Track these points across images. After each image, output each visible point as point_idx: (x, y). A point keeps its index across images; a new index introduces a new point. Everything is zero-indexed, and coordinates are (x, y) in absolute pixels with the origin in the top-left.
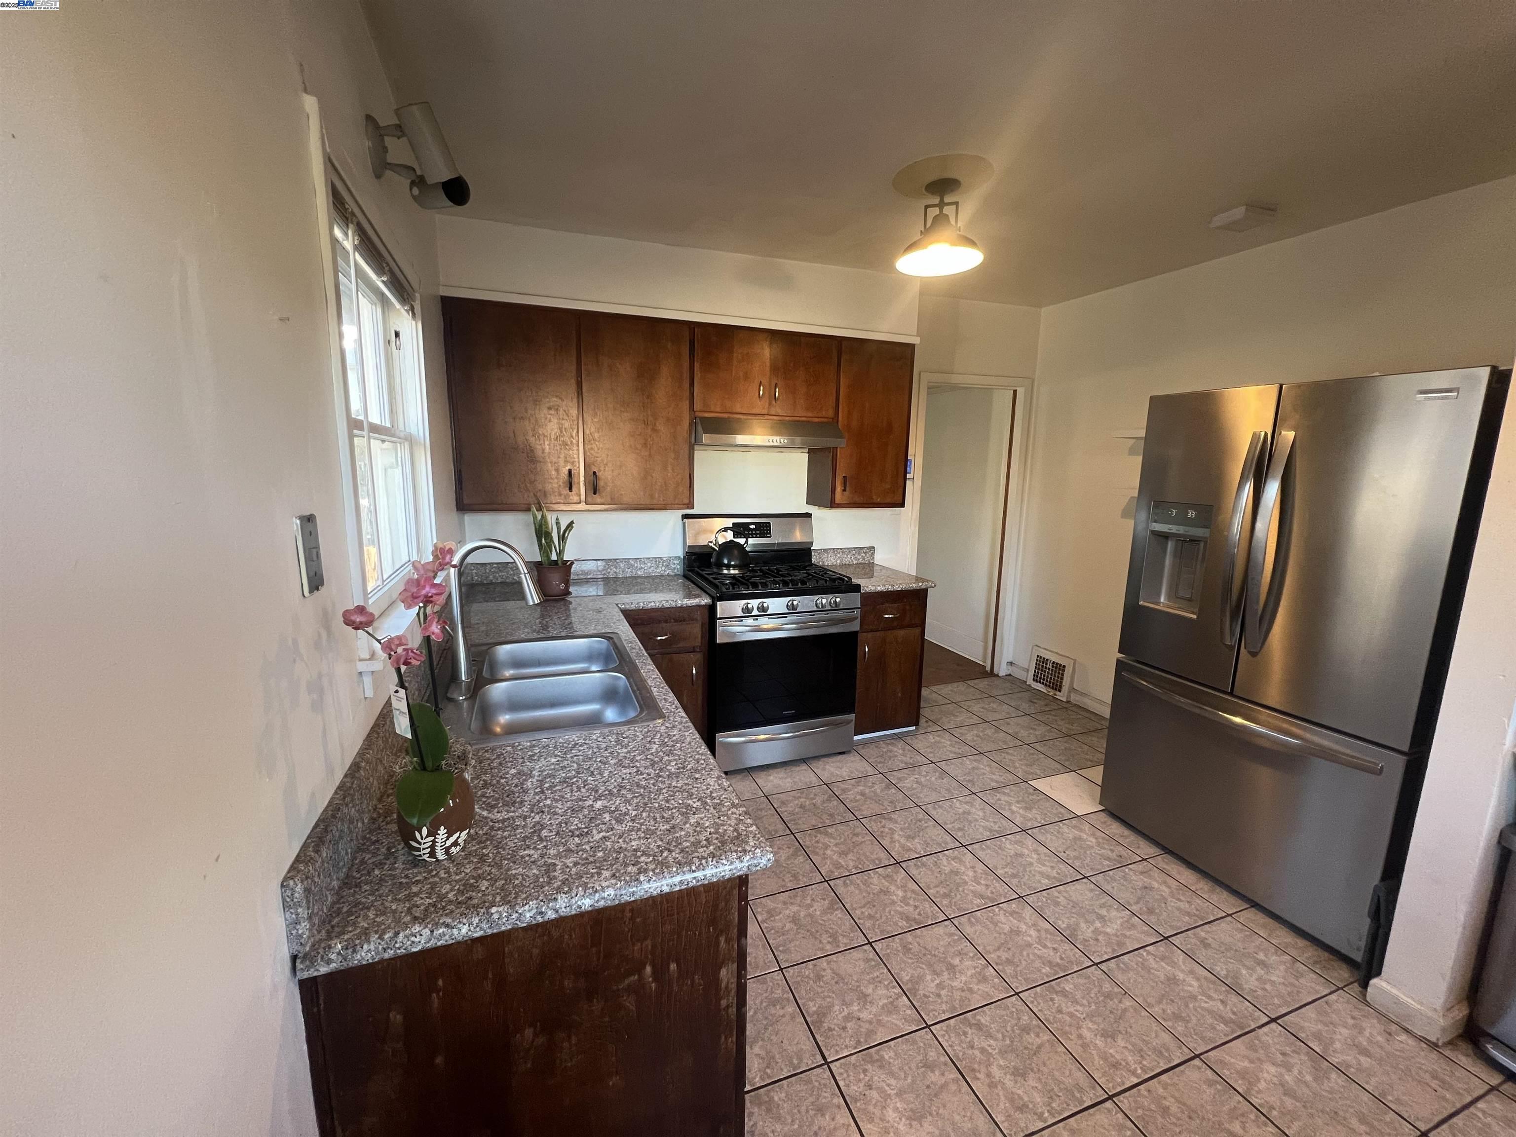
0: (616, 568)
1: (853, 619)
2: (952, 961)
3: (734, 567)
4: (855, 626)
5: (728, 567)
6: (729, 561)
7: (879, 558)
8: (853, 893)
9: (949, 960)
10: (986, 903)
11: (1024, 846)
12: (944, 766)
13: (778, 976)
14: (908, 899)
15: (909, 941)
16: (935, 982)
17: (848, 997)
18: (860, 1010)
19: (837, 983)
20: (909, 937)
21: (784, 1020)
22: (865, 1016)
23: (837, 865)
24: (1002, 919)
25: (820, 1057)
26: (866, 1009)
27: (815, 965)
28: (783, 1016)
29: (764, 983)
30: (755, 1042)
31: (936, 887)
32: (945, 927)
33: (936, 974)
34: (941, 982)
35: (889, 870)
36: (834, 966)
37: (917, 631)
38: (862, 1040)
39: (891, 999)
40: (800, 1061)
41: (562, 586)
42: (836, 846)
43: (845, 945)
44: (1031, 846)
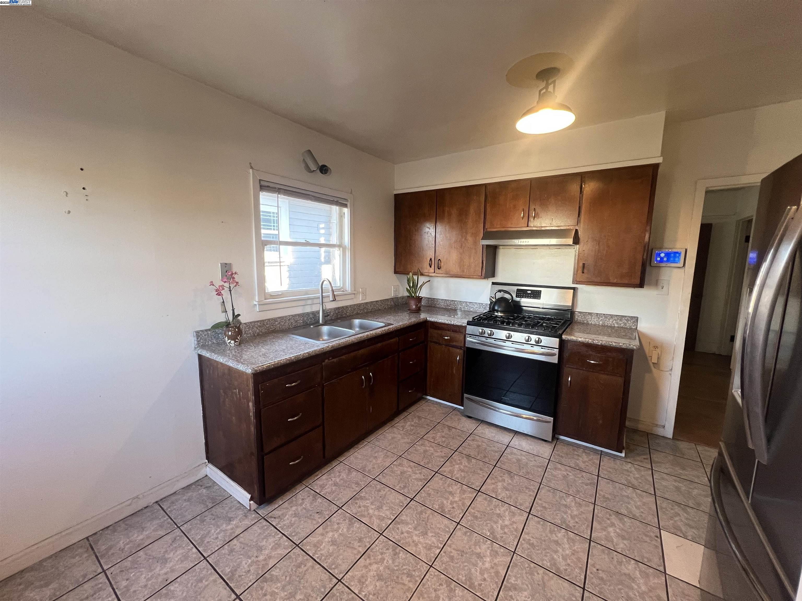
1: (553, 355)
2: (429, 533)
3: (501, 312)
4: (555, 360)
6: (499, 308)
8: (438, 483)
9: (429, 531)
10: (489, 536)
11: (572, 544)
12: (602, 483)
13: (370, 480)
14: (456, 503)
15: (427, 512)
16: (409, 530)
17: (376, 503)
18: (372, 509)
19: (381, 497)
20: (429, 511)
21: (351, 489)
22: (371, 511)
23: (451, 472)
24: (484, 547)
25: (342, 505)
26: (375, 511)
27: (384, 487)
28: (353, 488)
29: (364, 477)
30: (337, 486)
31: (478, 511)
32: (452, 523)
33: (415, 529)
34: (411, 532)
35: (469, 489)
36: (389, 493)
37: (620, 380)
38: (358, 514)
39: (386, 517)
40: (337, 500)
41: (414, 307)
42: (465, 466)
43: (404, 492)
44: (577, 548)
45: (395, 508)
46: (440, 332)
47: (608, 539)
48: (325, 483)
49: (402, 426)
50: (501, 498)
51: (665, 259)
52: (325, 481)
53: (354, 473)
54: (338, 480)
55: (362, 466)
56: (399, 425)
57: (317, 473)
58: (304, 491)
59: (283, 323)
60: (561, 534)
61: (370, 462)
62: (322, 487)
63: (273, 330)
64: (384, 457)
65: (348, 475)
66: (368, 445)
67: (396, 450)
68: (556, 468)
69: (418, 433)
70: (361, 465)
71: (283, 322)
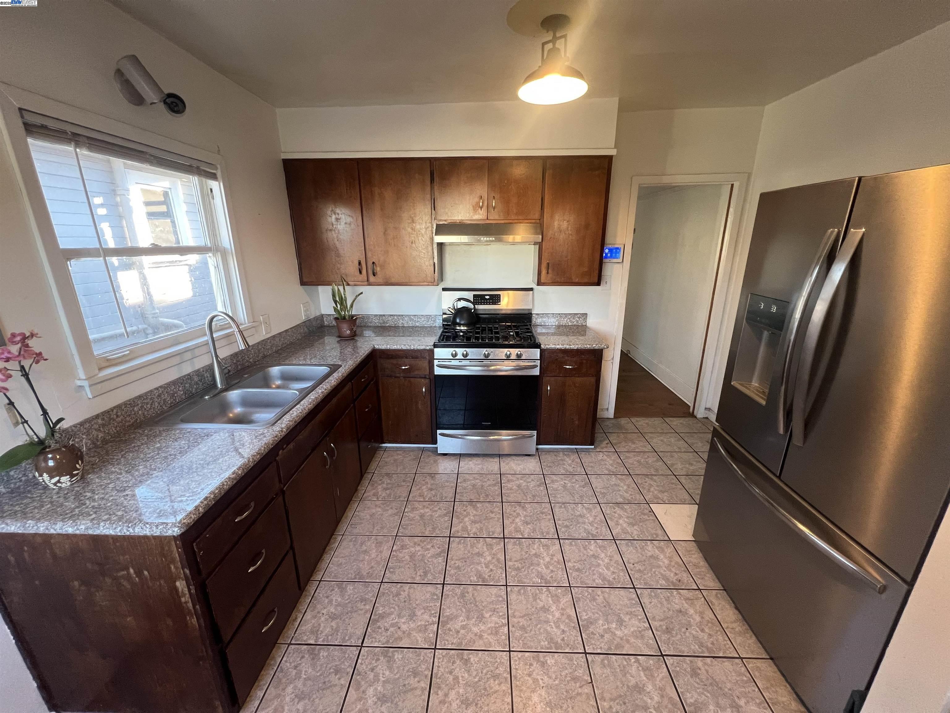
0: (403, 320)
1: (535, 366)
2: (485, 614)
3: (464, 325)
4: (536, 372)
5: (460, 325)
6: (460, 321)
7: (591, 322)
8: (460, 549)
9: (484, 612)
10: (541, 583)
11: (604, 551)
12: (593, 479)
13: (377, 586)
14: (491, 564)
15: (469, 591)
16: (463, 623)
17: (404, 612)
18: (404, 623)
19: (405, 601)
20: (470, 588)
21: (360, 612)
22: (404, 627)
23: (465, 529)
24: (543, 597)
25: (361, 641)
26: (409, 624)
27: (402, 587)
28: (361, 610)
29: (367, 587)
30: (336, 619)
31: (516, 561)
32: (501, 589)
33: (468, 618)
34: (467, 624)
35: (494, 541)
36: (412, 591)
37: (593, 380)
38: (391, 641)
39: (427, 623)
40: (349, 639)
41: (348, 332)
42: (474, 516)
43: (429, 580)
44: (611, 553)
45: (431, 606)
46: (394, 361)
47: (624, 531)
48: (314, 624)
49: (374, 495)
50: (528, 536)
51: (609, 255)
52: (313, 621)
53: (350, 588)
54: (332, 610)
55: (355, 572)
56: (368, 494)
57: (293, 615)
58: (290, 653)
59: (149, 406)
60: (593, 546)
61: (362, 561)
62: (315, 631)
63: (132, 424)
64: (376, 546)
65: (342, 596)
66: (345, 539)
67: (385, 531)
68: (553, 481)
69: (399, 497)
70: (352, 572)
71: (147, 404)
